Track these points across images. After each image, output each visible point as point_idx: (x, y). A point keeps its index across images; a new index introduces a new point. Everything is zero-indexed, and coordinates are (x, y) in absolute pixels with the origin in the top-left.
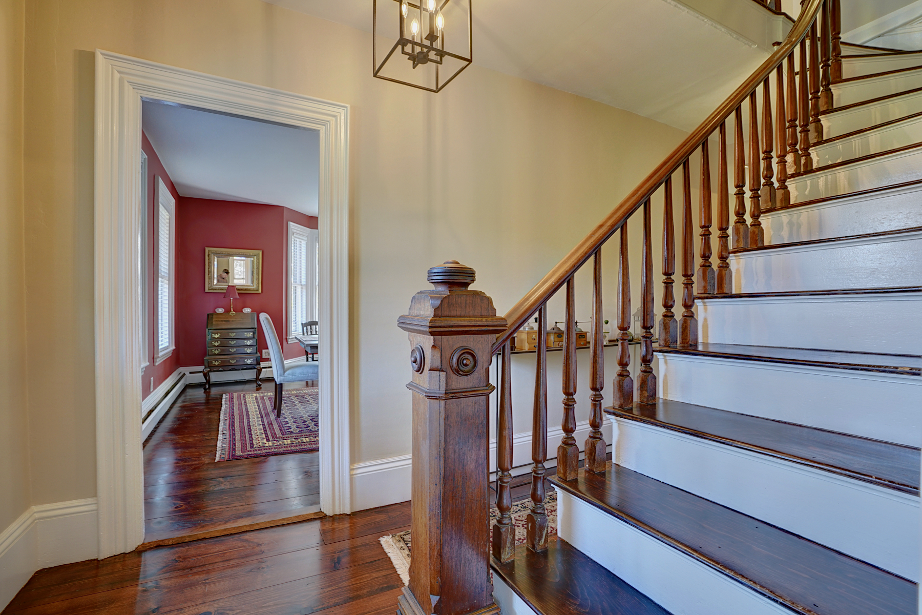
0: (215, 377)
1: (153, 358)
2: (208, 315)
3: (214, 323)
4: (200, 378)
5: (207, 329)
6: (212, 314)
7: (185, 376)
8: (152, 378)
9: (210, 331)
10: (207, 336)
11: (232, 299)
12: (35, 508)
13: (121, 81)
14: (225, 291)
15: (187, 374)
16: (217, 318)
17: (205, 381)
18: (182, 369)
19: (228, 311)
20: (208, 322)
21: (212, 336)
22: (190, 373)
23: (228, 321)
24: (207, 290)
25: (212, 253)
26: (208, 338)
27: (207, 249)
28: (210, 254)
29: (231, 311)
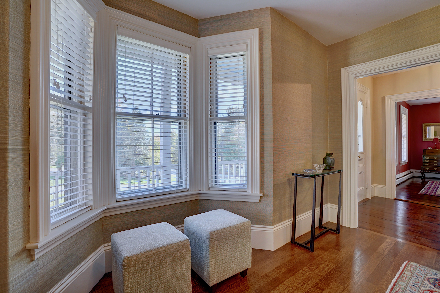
0: (427, 175)
1: (400, 163)
2: (424, 150)
3: (426, 153)
4: (420, 175)
5: (423, 156)
6: (426, 150)
7: (413, 173)
8: (399, 169)
9: (424, 156)
10: (423, 158)
11: (436, 144)
12: (375, 184)
13: (391, 100)
14: (432, 141)
15: (414, 172)
16: (428, 151)
17: (422, 176)
18: (412, 170)
19: (434, 148)
20: (423, 153)
21: (425, 158)
22: (415, 172)
23: (434, 153)
24: (423, 140)
25: (426, 125)
26: (423, 159)
27: (423, 124)
28: (425, 126)
29: (435, 149)
